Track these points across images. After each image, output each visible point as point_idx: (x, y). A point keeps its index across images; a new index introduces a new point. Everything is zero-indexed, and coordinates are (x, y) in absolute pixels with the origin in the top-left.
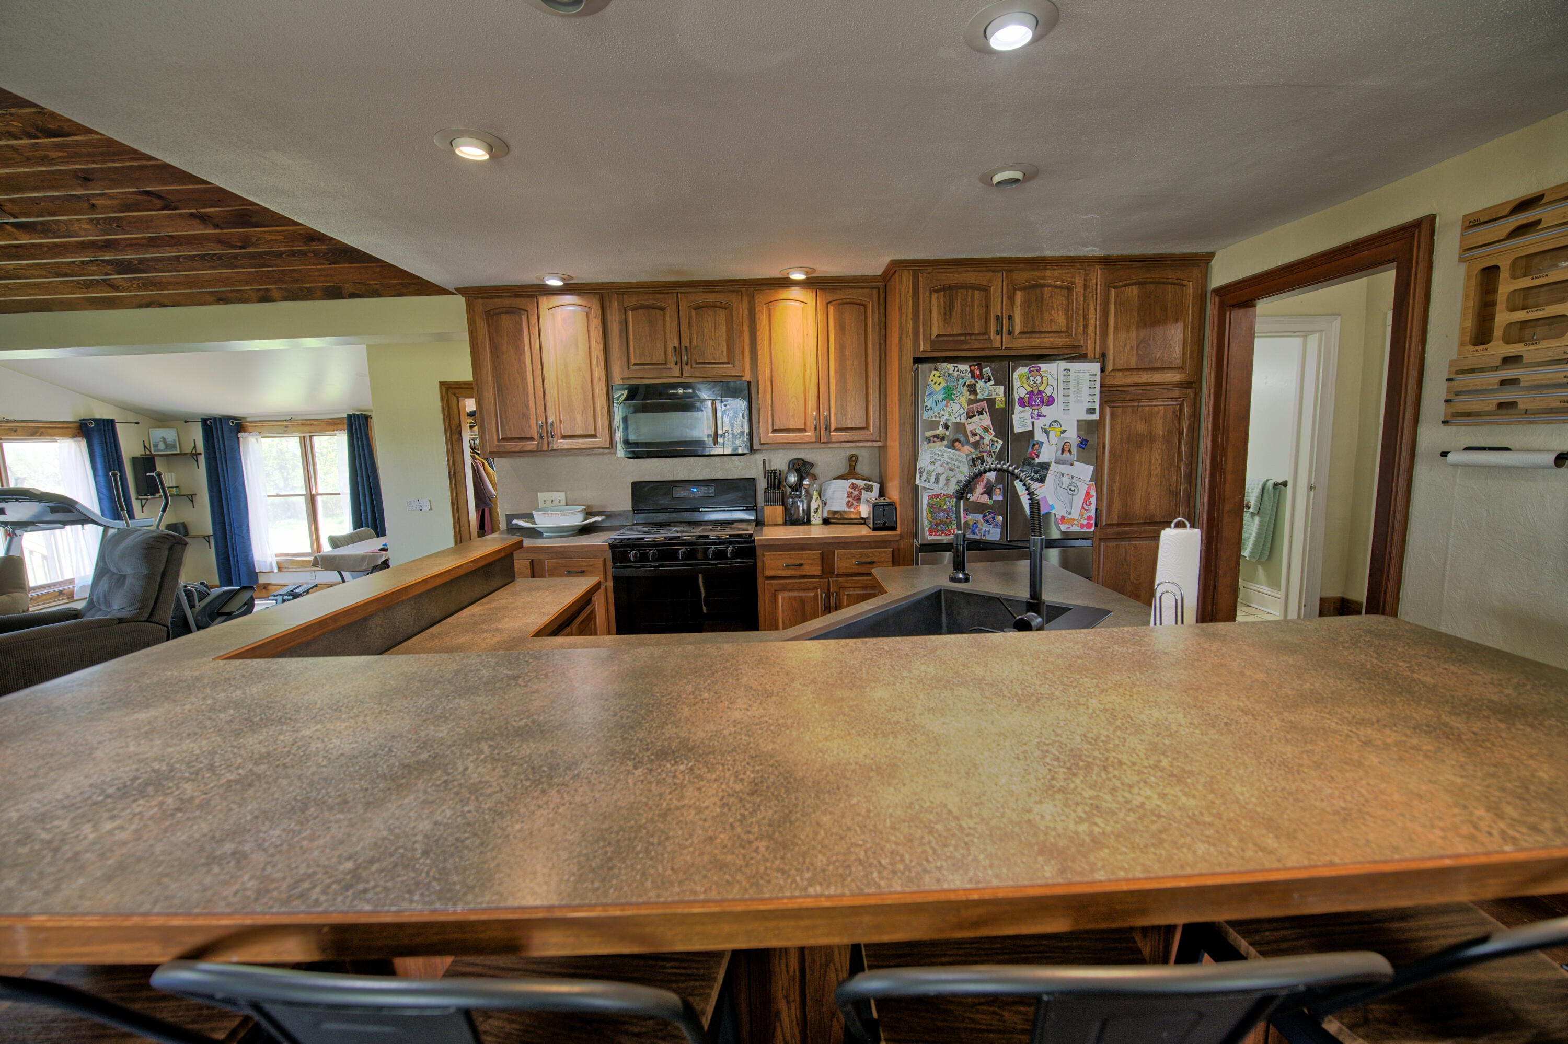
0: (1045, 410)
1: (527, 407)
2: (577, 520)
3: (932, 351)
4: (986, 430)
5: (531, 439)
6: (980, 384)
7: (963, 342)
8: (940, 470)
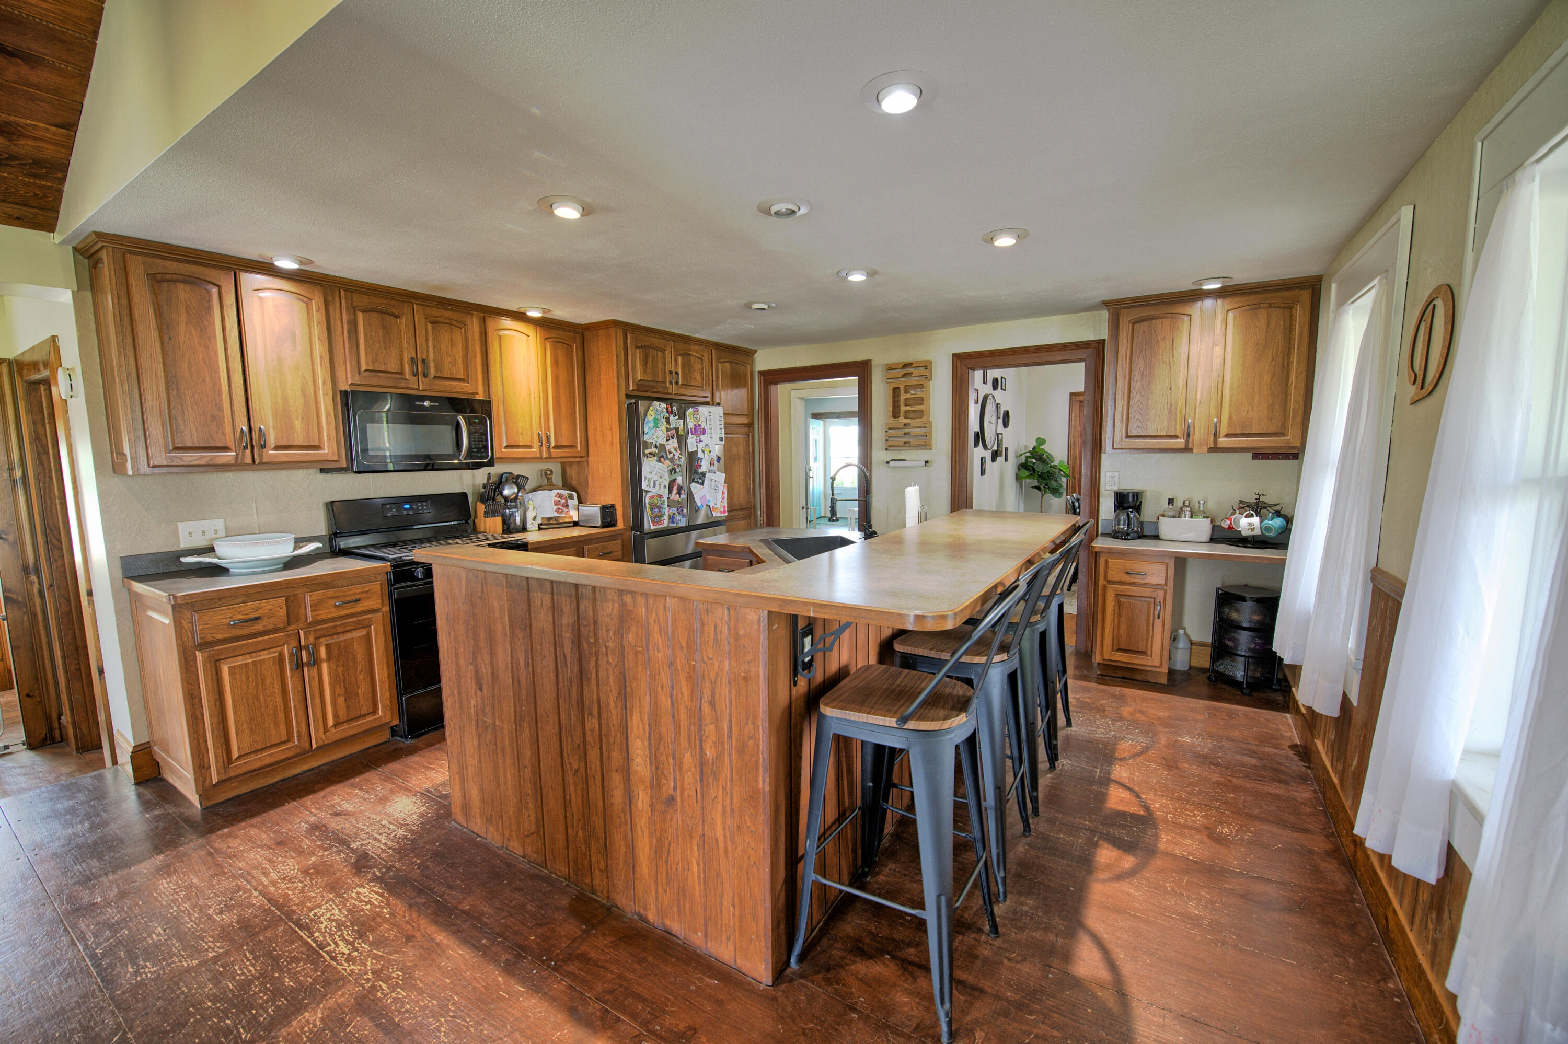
0: (702, 437)
1: (220, 409)
2: (286, 550)
3: (638, 390)
4: (676, 450)
5: (225, 449)
6: (672, 418)
7: (654, 387)
8: (656, 478)
